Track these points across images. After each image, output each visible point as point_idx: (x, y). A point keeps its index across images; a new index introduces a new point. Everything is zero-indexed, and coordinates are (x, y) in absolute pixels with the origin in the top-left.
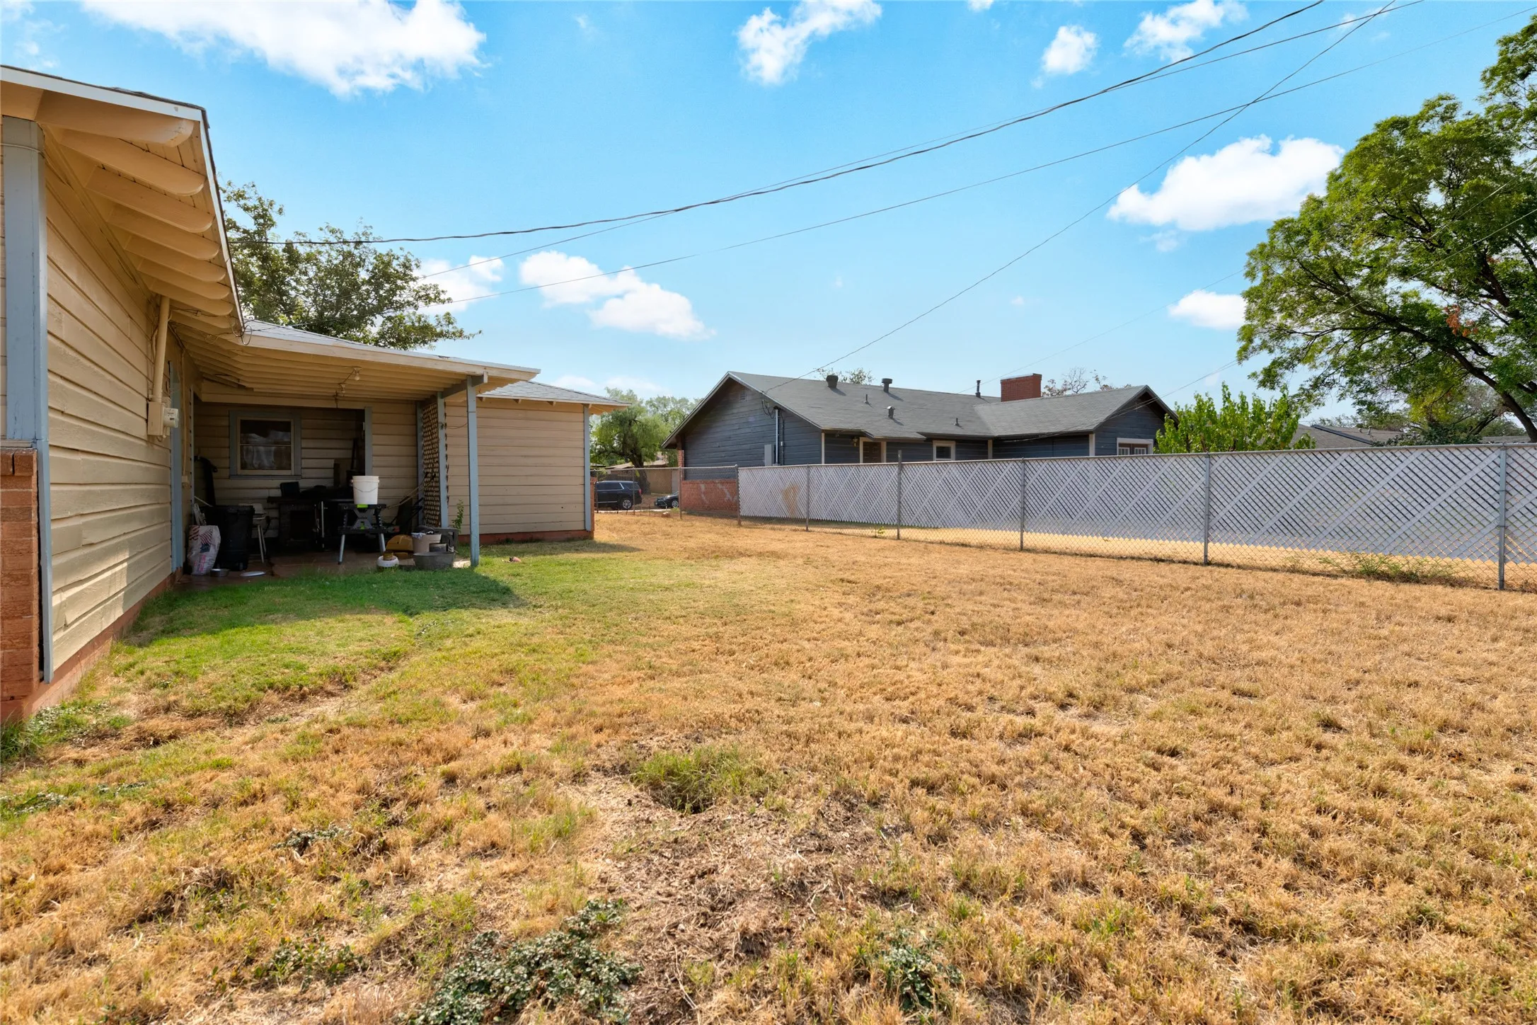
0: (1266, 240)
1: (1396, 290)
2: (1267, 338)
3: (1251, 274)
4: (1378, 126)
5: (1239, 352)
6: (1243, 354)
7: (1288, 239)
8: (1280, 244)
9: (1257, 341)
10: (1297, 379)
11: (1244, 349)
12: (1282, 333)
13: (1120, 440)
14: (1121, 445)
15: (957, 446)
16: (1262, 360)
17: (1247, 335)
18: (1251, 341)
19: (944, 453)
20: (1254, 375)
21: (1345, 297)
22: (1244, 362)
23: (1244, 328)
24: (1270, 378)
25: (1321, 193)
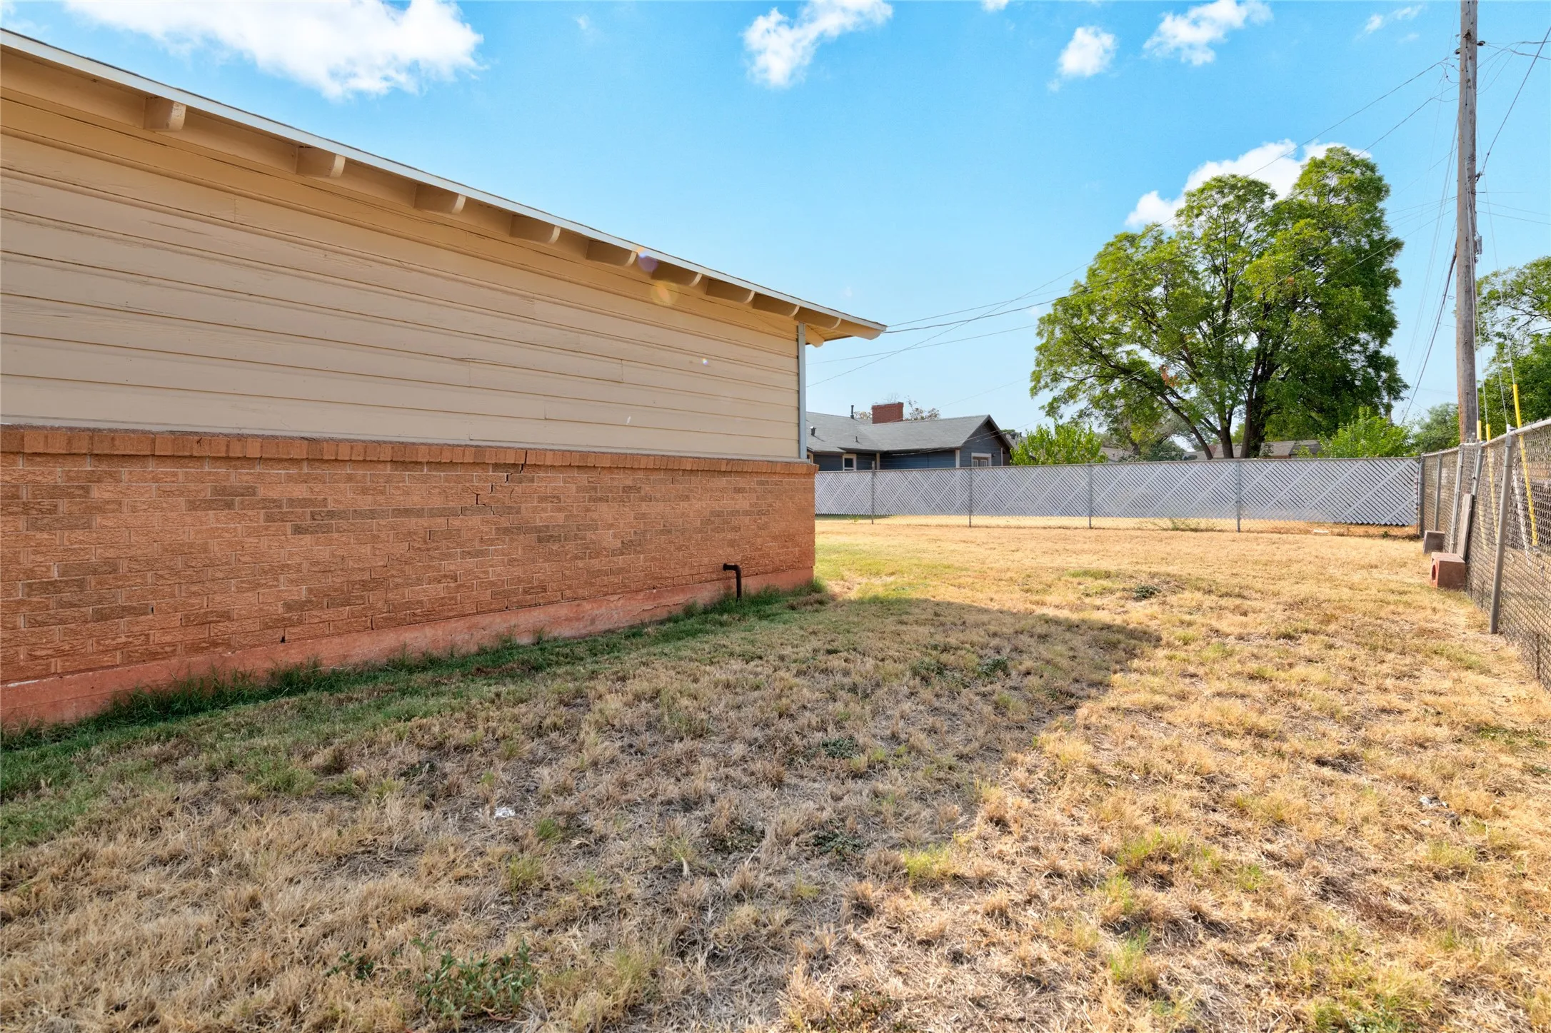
0: (1052, 312)
1: (1123, 353)
2: (1049, 381)
3: (1040, 334)
4: (1116, 237)
5: (1032, 390)
6: (1034, 391)
7: (1065, 311)
8: (1060, 314)
9: (1043, 383)
10: (1069, 412)
11: (1035, 387)
12: (1056, 378)
13: (974, 454)
14: (975, 458)
15: (858, 458)
16: (1046, 397)
17: (1036, 377)
18: (1039, 382)
19: (849, 463)
20: (1043, 407)
21: (1096, 354)
22: (1035, 397)
23: (1034, 372)
24: (1052, 410)
25: (1083, 280)
